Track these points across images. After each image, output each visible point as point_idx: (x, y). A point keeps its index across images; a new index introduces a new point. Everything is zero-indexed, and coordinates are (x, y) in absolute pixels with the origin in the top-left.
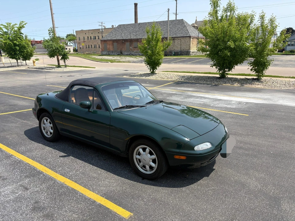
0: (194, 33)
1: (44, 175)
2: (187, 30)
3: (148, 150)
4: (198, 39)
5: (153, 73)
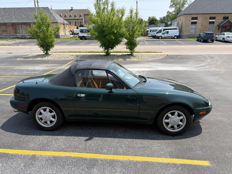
2: (54, 17)
4: (64, 25)
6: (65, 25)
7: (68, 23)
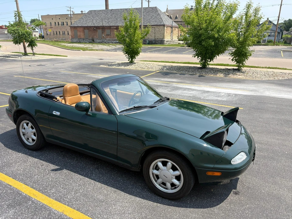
0: (168, 22)
1: (33, 202)
2: (161, 18)
3: (170, 164)
4: (172, 28)
5: (132, 62)
6: (174, 28)
7: (177, 25)
